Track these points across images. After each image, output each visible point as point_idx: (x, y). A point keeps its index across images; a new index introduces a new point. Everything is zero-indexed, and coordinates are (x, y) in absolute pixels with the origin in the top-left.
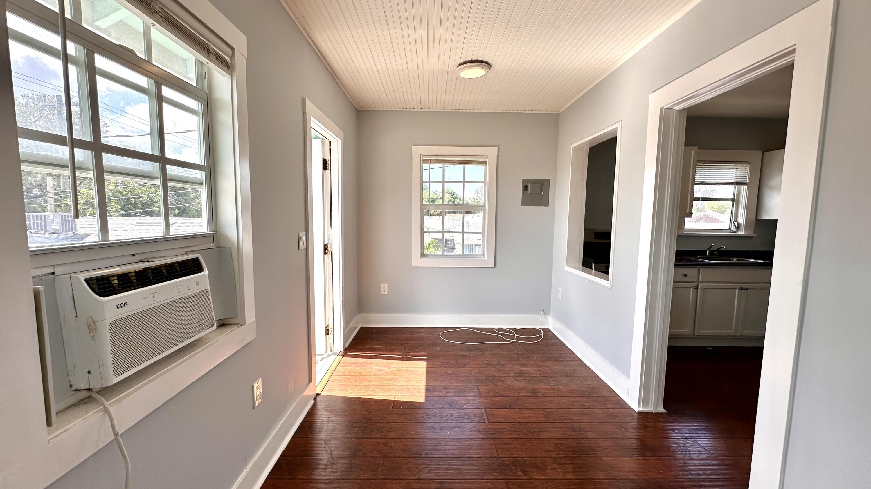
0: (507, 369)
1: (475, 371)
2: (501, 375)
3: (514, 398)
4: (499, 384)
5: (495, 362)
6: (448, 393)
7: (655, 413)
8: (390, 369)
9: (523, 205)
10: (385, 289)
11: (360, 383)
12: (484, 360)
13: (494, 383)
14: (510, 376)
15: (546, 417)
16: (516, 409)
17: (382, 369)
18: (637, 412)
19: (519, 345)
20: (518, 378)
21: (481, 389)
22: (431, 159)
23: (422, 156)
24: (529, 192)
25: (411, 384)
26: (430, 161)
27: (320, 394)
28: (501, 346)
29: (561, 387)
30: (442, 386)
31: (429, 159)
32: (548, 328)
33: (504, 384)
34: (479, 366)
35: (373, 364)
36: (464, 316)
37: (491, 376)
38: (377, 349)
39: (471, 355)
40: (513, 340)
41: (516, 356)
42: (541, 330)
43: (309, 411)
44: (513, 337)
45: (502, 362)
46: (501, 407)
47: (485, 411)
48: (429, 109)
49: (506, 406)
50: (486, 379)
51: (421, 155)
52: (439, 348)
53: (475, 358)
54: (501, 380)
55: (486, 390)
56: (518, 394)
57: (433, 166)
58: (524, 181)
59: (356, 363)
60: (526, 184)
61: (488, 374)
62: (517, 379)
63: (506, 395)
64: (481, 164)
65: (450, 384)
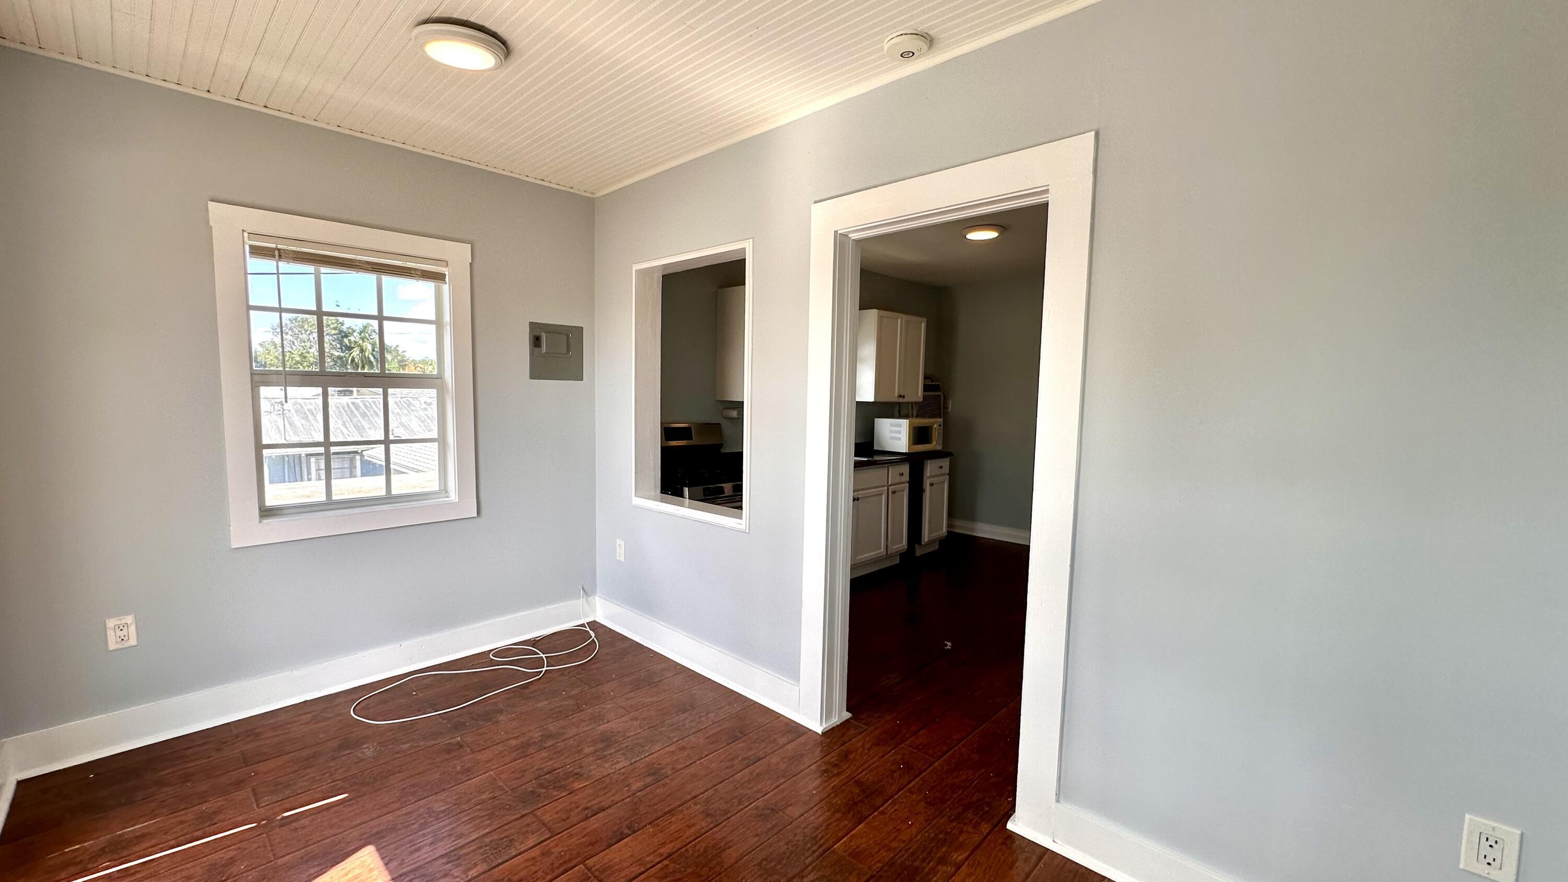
0: (571, 742)
1: (503, 776)
2: (568, 761)
3: (625, 803)
5: (537, 735)
7: (840, 724)
9: (533, 376)
10: (124, 633)
12: (508, 740)
13: (564, 787)
14: (587, 756)
15: (708, 815)
16: (644, 827)
18: (820, 733)
19: (563, 675)
20: (607, 753)
21: (544, 818)
22: (280, 247)
23: (246, 234)
24: (544, 349)
26: (277, 253)
28: (527, 691)
29: (692, 738)
30: (442, 856)
31: (274, 246)
32: (595, 621)
33: (586, 779)
34: (506, 759)
37: (549, 773)
38: (140, 837)
39: (469, 739)
40: (542, 670)
41: (572, 702)
42: (587, 629)
44: (539, 663)
45: (551, 728)
46: (614, 841)
47: (585, 865)
48: (266, 107)
49: (622, 833)
50: (541, 786)
51: (243, 231)
52: (368, 751)
53: (482, 742)
54: (577, 774)
55: (557, 813)
56: (628, 791)
57: (284, 266)
58: (533, 325)
60: (536, 333)
61: (537, 769)
62: (605, 757)
63: (605, 804)
64: (428, 278)
65: (460, 841)
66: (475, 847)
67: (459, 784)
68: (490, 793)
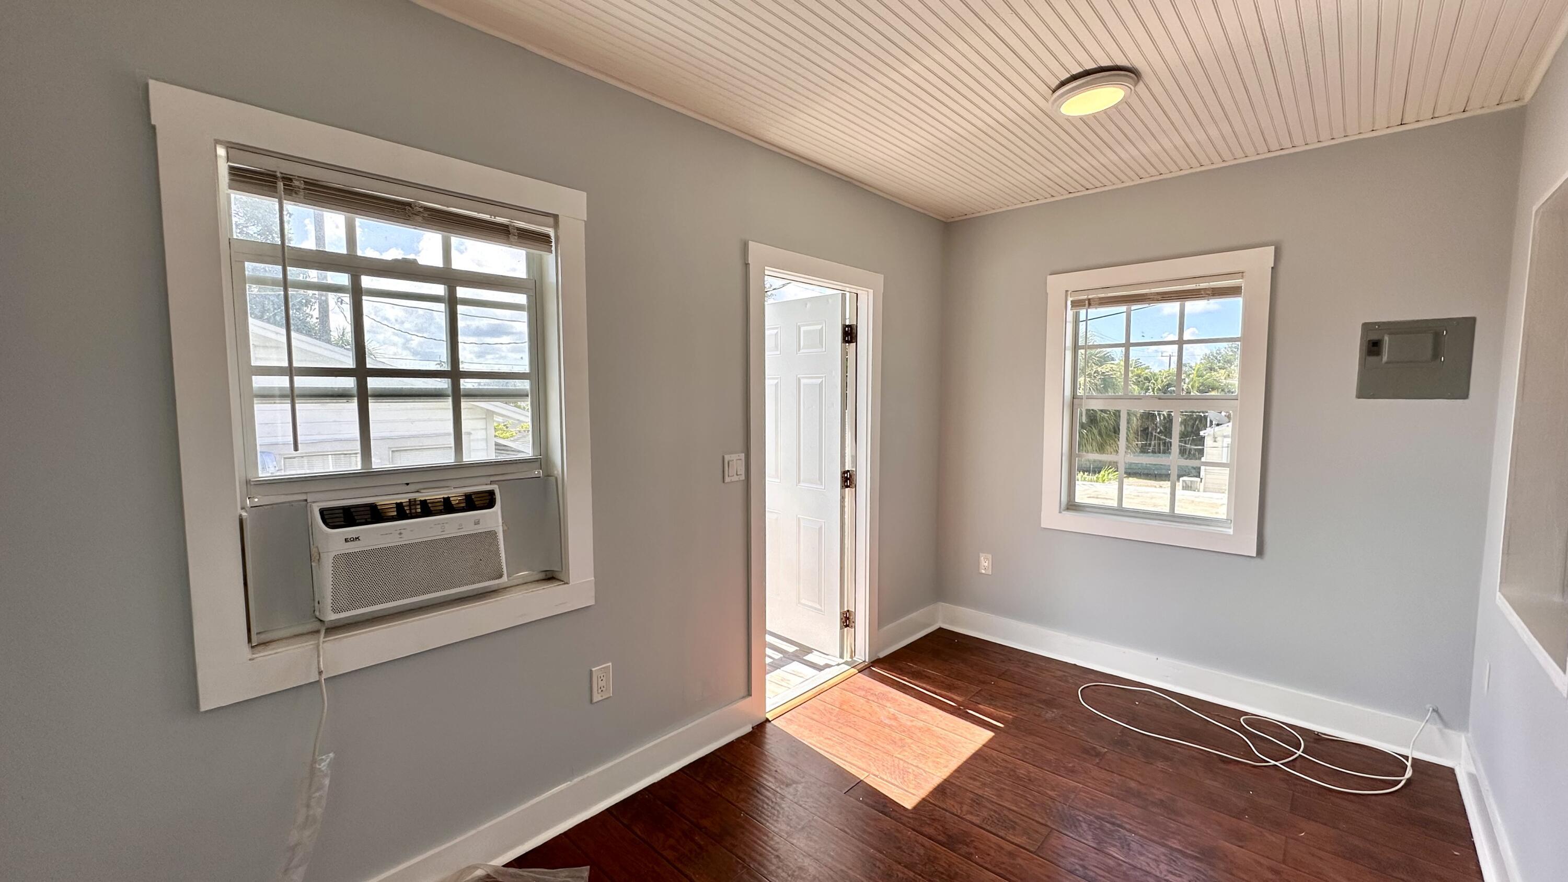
1: (1084, 795)
4: (1113, 851)
6: (971, 813)
8: (912, 721)
9: (1362, 395)
10: (985, 563)
11: (840, 728)
12: (1132, 779)
13: (1102, 840)
17: (899, 716)
19: (1283, 780)
21: (1053, 840)
22: (1090, 297)
23: (1069, 294)
24: (1385, 358)
25: (920, 765)
26: (1087, 302)
27: (770, 721)
28: (1223, 765)
30: (976, 794)
31: (1085, 297)
32: (1450, 769)
34: (1107, 789)
35: (894, 700)
36: (1162, 659)
37: (1113, 823)
38: (926, 676)
39: (1111, 756)
40: (1273, 762)
41: (1243, 804)
42: (1409, 764)
43: (733, 741)
44: (1284, 755)
50: (1091, 824)
51: (1067, 291)
52: (1051, 714)
53: (1114, 765)
57: (1102, 311)
58: (1367, 327)
59: (868, 690)
60: (1374, 337)
64: (1219, 295)
65: (995, 798)
66: (994, 808)
67: (1054, 773)
68: (1056, 795)
